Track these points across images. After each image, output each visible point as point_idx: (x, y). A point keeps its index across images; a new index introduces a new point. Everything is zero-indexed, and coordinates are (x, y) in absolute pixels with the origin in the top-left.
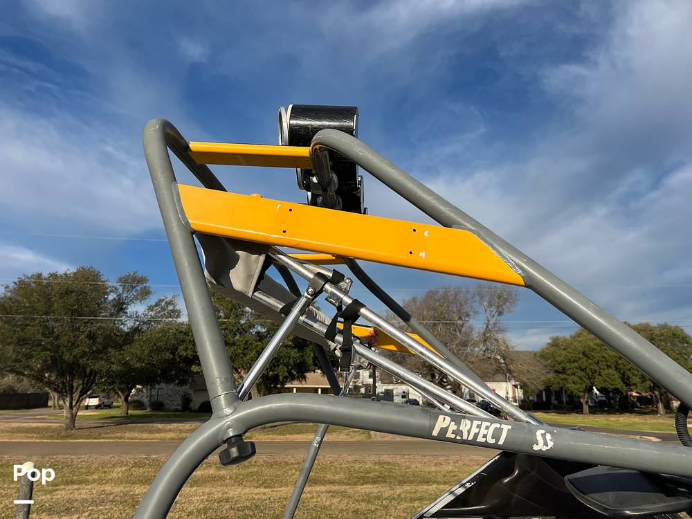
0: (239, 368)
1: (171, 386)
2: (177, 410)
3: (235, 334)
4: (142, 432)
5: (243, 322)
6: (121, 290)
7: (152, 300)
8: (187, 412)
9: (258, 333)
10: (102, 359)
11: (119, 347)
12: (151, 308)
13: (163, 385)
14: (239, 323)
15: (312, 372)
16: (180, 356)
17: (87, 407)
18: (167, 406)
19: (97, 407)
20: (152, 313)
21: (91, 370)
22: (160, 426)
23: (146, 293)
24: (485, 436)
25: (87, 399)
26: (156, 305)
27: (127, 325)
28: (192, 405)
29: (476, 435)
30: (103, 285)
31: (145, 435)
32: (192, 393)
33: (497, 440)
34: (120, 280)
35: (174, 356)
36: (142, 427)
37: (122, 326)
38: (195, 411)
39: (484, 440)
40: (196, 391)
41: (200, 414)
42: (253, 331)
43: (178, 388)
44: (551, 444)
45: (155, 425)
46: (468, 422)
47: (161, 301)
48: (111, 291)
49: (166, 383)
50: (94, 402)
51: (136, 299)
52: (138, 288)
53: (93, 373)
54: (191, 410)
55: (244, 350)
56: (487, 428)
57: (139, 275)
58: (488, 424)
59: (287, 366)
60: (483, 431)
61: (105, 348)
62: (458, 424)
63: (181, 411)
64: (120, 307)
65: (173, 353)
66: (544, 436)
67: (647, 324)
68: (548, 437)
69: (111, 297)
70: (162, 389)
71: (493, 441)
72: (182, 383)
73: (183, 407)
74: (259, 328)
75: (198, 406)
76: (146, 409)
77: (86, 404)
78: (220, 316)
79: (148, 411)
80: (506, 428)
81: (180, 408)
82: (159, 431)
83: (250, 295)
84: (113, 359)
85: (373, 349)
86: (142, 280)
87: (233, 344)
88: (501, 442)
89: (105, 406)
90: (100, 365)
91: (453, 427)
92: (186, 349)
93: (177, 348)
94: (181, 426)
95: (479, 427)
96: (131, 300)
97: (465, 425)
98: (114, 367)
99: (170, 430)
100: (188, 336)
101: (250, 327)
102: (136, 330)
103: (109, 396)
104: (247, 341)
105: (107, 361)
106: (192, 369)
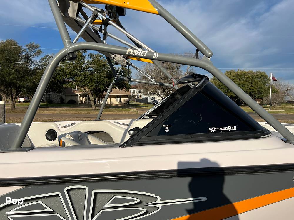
0: (84, 86)
1: (55, 93)
2: (58, 103)
3: (81, 72)
4: (44, 110)
5: (84, 66)
6: (28, 50)
7: (43, 56)
8: (63, 104)
9: (91, 71)
10: (23, 81)
11: (30, 76)
12: (42, 59)
13: (51, 93)
14: (82, 66)
15: (115, 88)
16: (57, 80)
17: (19, 102)
18: (54, 102)
19: (24, 102)
20: (44, 62)
21: (19, 85)
22: (52, 109)
23: (39, 52)
24: (141, 54)
25: (19, 99)
26: (45, 58)
27: (32, 67)
28: (64, 101)
29: (138, 54)
30: (19, 48)
31: (46, 112)
32: (64, 96)
33: (144, 55)
34: (27, 46)
35: (55, 80)
36: (44, 109)
37: (30, 67)
38: (66, 104)
39: (140, 55)
40: (65, 96)
41: (69, 105)
42: (88, 70)
43: (58, 94)
44: (158, 56)
45: (49, 108)
46: (136, 50)
47: (47, 56)
48: (23, 51)
49: (53, 92)
50: (22, 99)
51: (35, 55)
52: (36, 50)
53: (20, 87)
54: (64, 103)
55: (85, 78)
56: (141, 52)
57: (36, 44)
58: (142, 51)
59: (104, 85)
60: (140, 53)
61: (24, 76)
62: (134, 51)
63: (59, 104)
64: (28, 58)
65: (54, 79)
66: (156, 54)
67: (252, 71)
68: (158, 54)
69: (24, 53)
70: (51, 94)
71: (143, 55)
72: (60, 92)
73: (61, 102)
74: (91, 69)
75: (67, 102)
76: (45, 103)
77: (19, 100)
78: (74, 64)
79: (46, 103)
80: (146, 52)
81: (59, 102)
82: (51, 110)
83: (75, 18)
84: (28, 81)
85: (128, 59)
86: (37, 46)
87: (80, 76)
88: (145, 56)
89: (27, 101)
90: (23, 83)
91: (132, 51)
92: (60, 77)
93: (56, 77)
94: (60, 109)
95: (139, 51)
96: (33, 55)
97: (135, 51)
98: (29, 84)
99: (56, 110)
100: (60, 71)
101: (87, 68)
102: (37, 69)
103: (28, 97)
104: (86, 74)
105: (25, 81)
106: (63, 86)
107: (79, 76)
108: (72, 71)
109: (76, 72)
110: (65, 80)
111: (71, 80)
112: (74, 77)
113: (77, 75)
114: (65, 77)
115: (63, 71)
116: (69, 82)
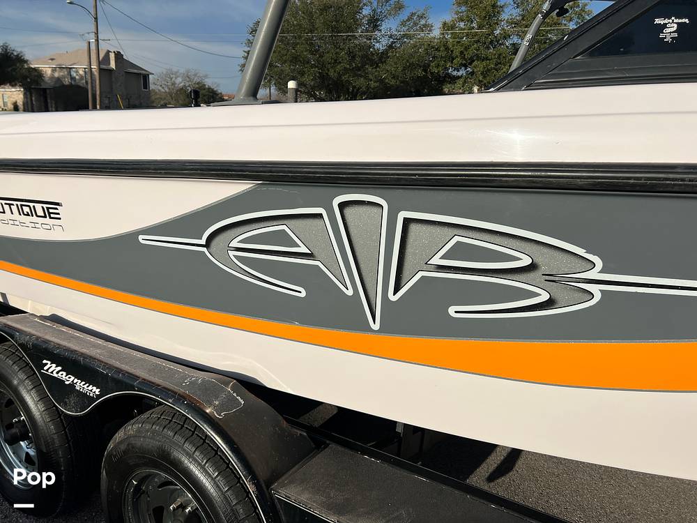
3: (488, 48)
5: (497, 32)
6: (375, 4)
7: (404, 15)
9: (514, 44)
10: (361, 76)
11: (376, 65)
12: (403, 24)
14: (493, 34)
16: (432, 73)
23: (398, 8)
26: (409, 20)
27: (380, 46)
35: (427, 73)
37: (377, 45)
42: (508, 42)
47: (413, 15)
48: (365, 5)
51: (390, 14)
52: (392, 2)
55: (496, 65)
61: (363, 66)
64: (375, 22)
65: (425, 71)
69: (366, 12)
74: (516, 39)
78: (473, 28)
84: (371, 77)
87: (487, 59)
90: (360, 82)
92: (438, 66)
93: (429, 65)
96: (385, 16)
100: (440, 51)
101: (505, 38)
102: (390, 47)
104: (500, 55)
105: (366, 78)
106: (444, 87)
107: (483, 61)
108: (466, 48)
109: (477, 50)
110: (448, 74)
111: (462, 72)
112: (470, 64)
113: (479, 58)
114: (449, 64)
115: (447, 49)
116: (459, 77)
